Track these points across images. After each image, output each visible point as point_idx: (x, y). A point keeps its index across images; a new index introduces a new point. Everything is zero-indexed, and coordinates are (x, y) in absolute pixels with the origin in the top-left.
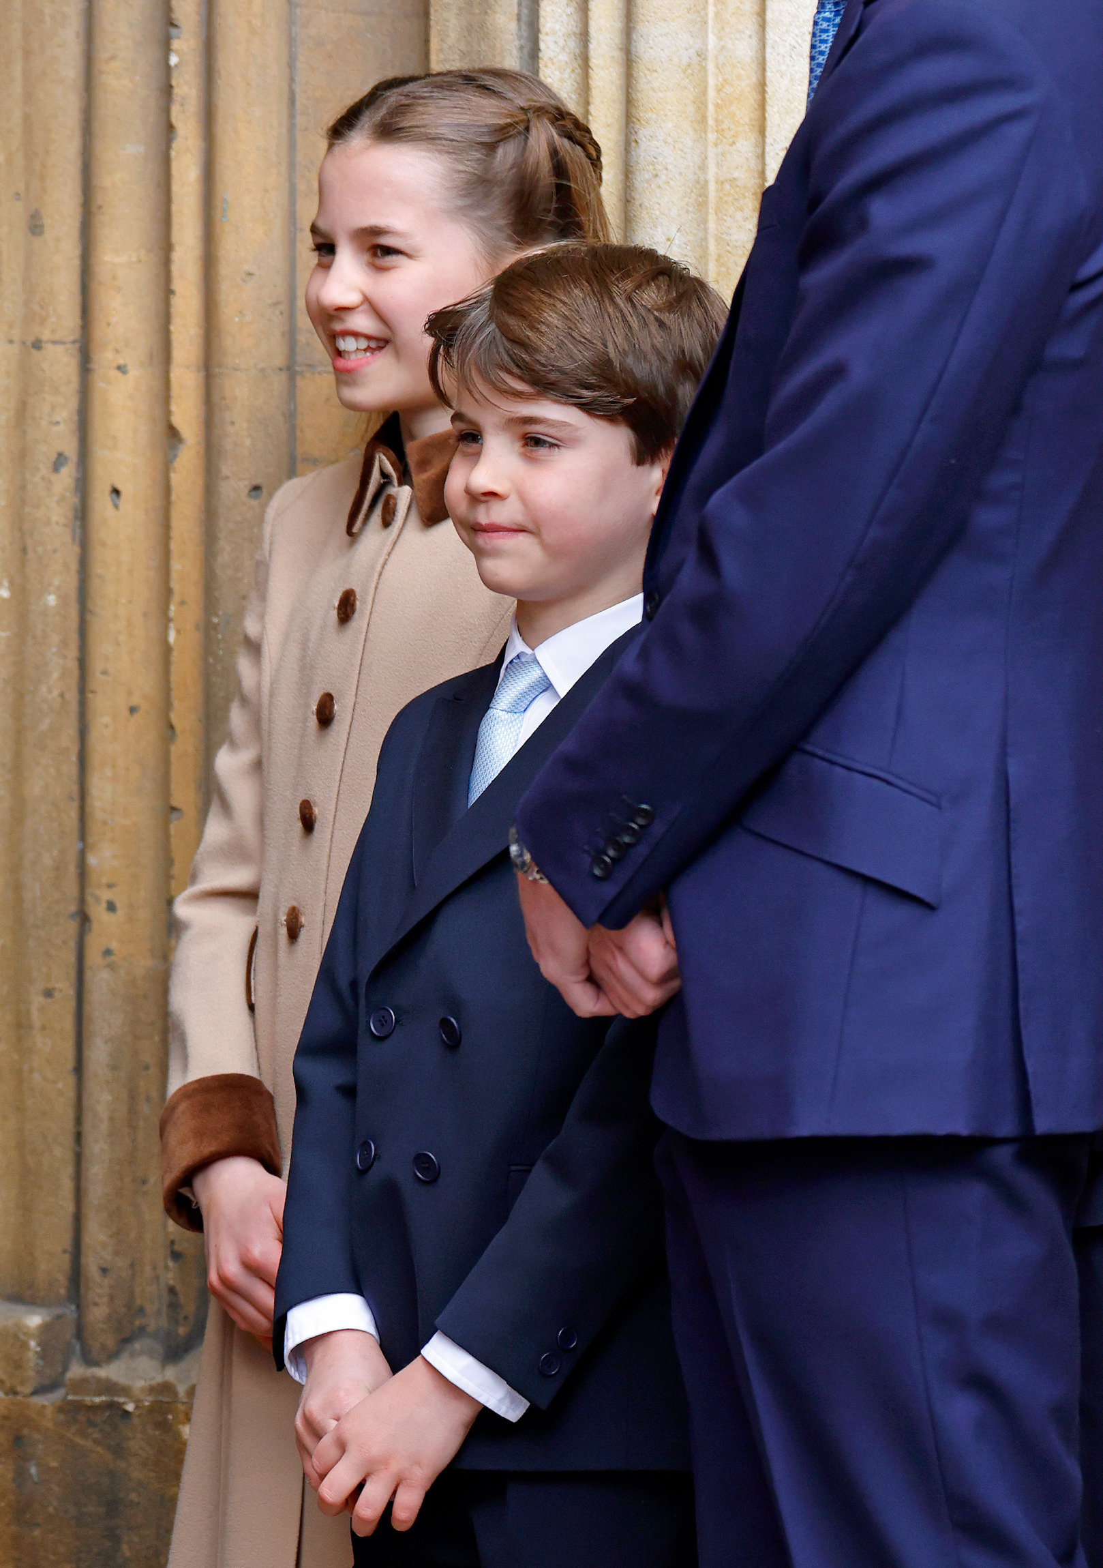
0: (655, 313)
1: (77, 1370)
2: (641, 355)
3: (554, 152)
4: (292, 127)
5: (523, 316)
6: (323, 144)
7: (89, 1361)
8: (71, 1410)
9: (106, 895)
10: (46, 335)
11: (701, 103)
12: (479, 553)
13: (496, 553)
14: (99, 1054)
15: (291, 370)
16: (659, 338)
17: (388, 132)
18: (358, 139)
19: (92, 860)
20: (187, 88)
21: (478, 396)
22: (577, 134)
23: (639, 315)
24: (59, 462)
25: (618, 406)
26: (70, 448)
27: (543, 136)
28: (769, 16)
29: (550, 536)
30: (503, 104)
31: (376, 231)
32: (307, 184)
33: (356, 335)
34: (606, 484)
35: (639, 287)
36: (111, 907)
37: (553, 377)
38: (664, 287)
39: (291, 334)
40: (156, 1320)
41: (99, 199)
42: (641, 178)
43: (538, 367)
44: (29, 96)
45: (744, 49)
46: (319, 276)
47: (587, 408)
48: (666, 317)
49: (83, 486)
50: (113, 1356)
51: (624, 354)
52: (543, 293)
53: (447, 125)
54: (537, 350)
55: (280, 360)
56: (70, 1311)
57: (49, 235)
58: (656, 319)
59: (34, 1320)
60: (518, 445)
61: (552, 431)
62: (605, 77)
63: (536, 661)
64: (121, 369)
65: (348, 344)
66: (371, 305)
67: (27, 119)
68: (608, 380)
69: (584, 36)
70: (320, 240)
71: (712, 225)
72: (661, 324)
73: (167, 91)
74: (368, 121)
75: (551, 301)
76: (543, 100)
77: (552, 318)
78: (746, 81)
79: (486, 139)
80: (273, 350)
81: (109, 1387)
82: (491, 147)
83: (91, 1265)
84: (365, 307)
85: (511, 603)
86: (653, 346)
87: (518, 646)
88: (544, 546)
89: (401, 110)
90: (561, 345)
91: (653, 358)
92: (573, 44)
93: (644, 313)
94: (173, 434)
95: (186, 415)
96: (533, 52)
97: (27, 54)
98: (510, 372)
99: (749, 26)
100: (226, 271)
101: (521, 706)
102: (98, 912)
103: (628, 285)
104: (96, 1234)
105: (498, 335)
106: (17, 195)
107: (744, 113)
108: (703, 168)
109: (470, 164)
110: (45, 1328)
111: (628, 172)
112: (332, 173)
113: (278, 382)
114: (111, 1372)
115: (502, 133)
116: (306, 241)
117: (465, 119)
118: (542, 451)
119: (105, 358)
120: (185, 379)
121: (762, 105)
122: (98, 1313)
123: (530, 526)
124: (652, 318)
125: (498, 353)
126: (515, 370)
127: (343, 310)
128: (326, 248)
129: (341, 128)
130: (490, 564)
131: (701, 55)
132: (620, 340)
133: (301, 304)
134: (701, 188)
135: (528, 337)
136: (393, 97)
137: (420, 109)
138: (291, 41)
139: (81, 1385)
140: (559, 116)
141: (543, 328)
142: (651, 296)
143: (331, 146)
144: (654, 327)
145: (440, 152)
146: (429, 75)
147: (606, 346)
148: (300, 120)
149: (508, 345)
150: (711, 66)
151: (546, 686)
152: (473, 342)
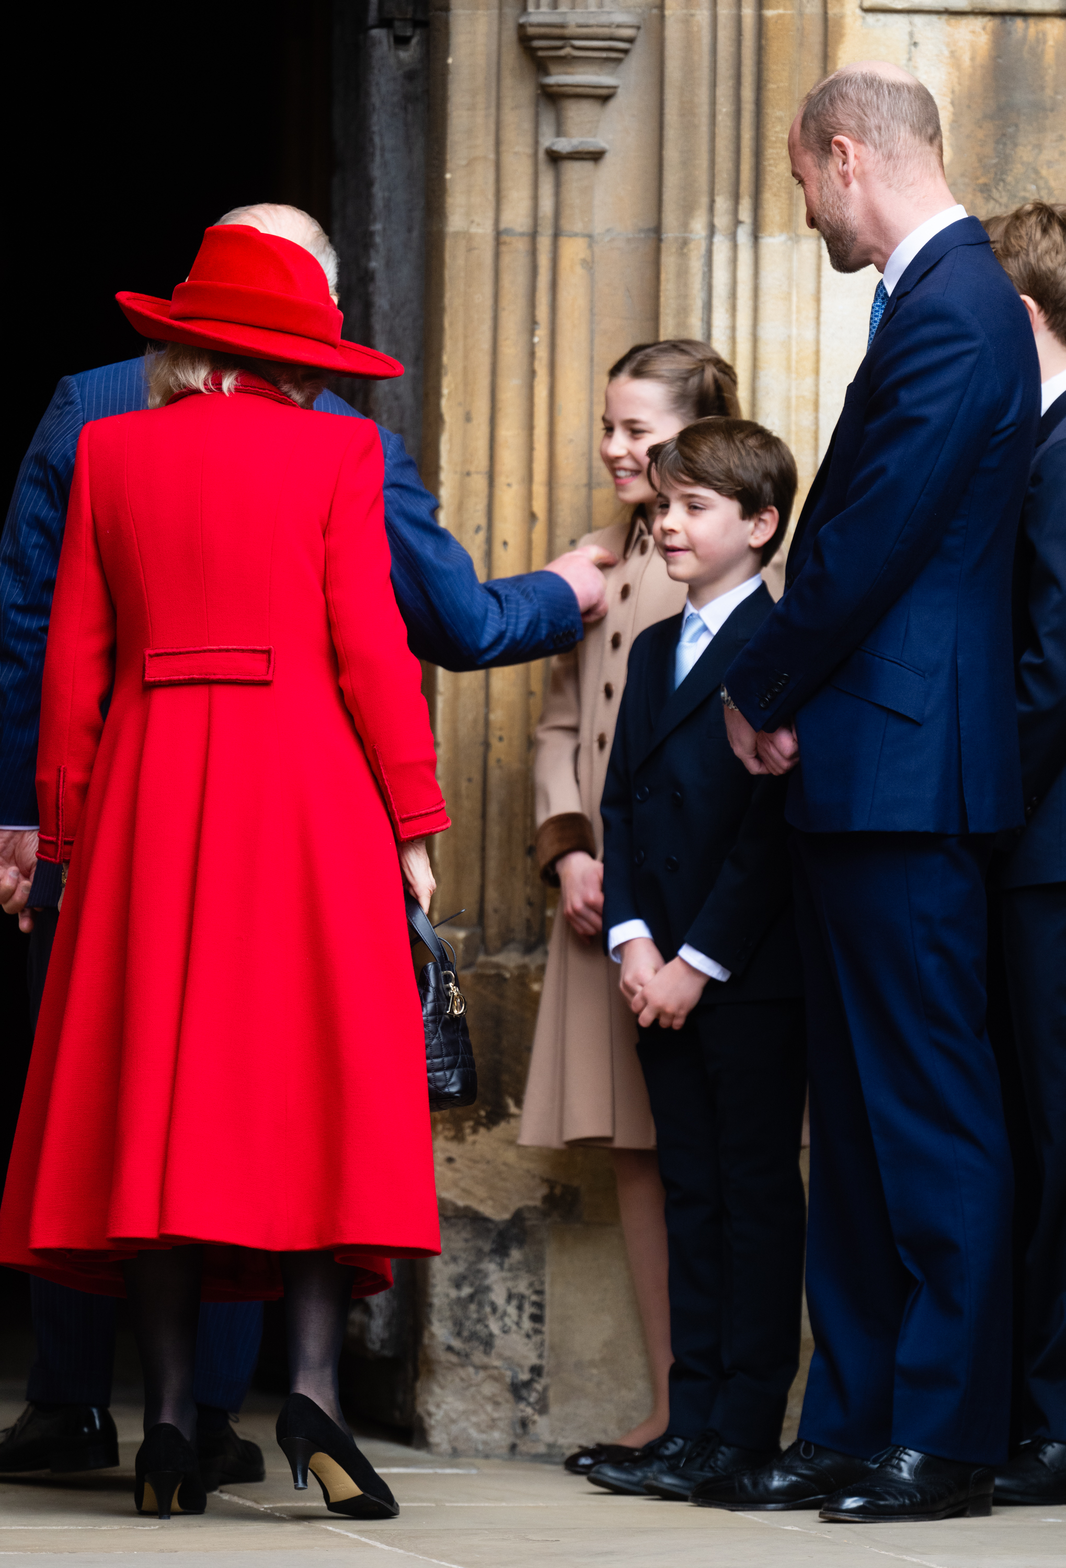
0: (755, 449)
1: (482, 958)
2: (745, 468)
3: (716, 380)
4: (591, 372)
5: (691, 447)
6: (606, 379)
7: (487, 953)
8: (480, 978)
9: (498, 733)
10: (473, 469)
11: (788, 359)
12: (668, 563)
13: (675, 563)
14: (494, 809)
15: (590, 486)
16: (755, 462)
17: (638, 374)
18: (623, 377)
19: (492, 717)
20: (542, 353)
21: (668, 484)
22: (727, 370)
23: (746, 450)
24: (478, 529)
25: (733, 491)
26: (483, 522)
27: (710, 372)
28: (822, 319)
29: (700, 551)
30: (691, 358)
31: (633, 421)
32: (600, 399)
33: (625, 469)
34: (727, 528)
35: (747, 437)
36: (501, 739)
37: (704, 475)
38: (759, 438)
39: (590, 469)
40: (520, 934)
41: (500, 405)
42: (761, 395)
43: (696, 470)
44: (466, 357)
45: (809, 335)
46: (607, 441)
47: (718, 490)
48: (759, 452)
49: (489, 541)
50: (498, 951)
51: (737, 467)
52: (702, 437)
53: (666, 370)
54: (696, 462)
55: (584, 480)
56: (478, 931)
57: (475, 422)
58: (754, 451)
59: (461, 935)
60: (686, 509)
61: (702, 501)
62: (744, 347)
63: (699, 617)
64: (509, 485)
65: (621, 474)
66: (631, 455)
67: (465, 368)
68: (729, 478)
69: (733, 328)
70: (608, 425)
71: (793, 417)
72: (756, 455)
73: (532, 354)
74: (628, 368)
75: (705, 441)
76: (709, 355)
77: (705, 449)
78: (810, 350)
79: (685, 376)
80: (581, 477)
81: (497, 966)
82: (686, 380)
83: (489, 907)
84: (629, 456)
85: (685, 587)
86: (752, 464)
87: (691, 609)
88: (697, 556)
89: (643, 363)
90: (708, 460)
91: (751, 469)
92: (728, 332)
93: (748, 448)
94: (532, 517)
95: (539, 506)
96: (709, 335)
97: (466, 337)
98: (683, 472)
99: (812, 324)
100: (560, 439)
101: (695, 638)
102: (494, 742)
103: (741, 436)
104: (492, 894)
105: (679, 455)
106: (460, 404)
107: (809, 365)
108: (789, 390)
109: (675, 389)
110: (467, 940)
111: (754, 391)
112: (612, 393)
113: (584, 491)
114: (499, 959)
115: (691, 373)
116: (599, 426)
117: (673, 366)
118: (697, 511)
119: (501, 480)
120: (539, 489)
121: (818, 361)
122: (492, 930)
123: (691, 547)
124: (752, 451)
125: (679, 463)
126: (686, 472)
127: (618, 458)
128: (609, 430)
129: (615, 371)
130: (673, 569)
131: (789, 337)
132: (736, 460)
133: (596, 455)
134: (788, 399)
135: (693, 456)
136: (639, 357)
137: (653, 362)
138: (592, 332)
139: (484, 965)
140: (718, 362)
141: (700, 452)
142: (752, 442)
143: (610, 380)
144: (753, 456)
145: (663, 383)
146: (659, 343)
147: (729, 462)
148: (596, 369)
149: (683, 460)
150: (794, 343)
151: (705, 629)
152: (667, 459)
